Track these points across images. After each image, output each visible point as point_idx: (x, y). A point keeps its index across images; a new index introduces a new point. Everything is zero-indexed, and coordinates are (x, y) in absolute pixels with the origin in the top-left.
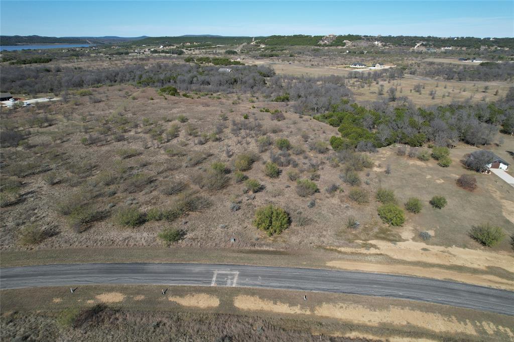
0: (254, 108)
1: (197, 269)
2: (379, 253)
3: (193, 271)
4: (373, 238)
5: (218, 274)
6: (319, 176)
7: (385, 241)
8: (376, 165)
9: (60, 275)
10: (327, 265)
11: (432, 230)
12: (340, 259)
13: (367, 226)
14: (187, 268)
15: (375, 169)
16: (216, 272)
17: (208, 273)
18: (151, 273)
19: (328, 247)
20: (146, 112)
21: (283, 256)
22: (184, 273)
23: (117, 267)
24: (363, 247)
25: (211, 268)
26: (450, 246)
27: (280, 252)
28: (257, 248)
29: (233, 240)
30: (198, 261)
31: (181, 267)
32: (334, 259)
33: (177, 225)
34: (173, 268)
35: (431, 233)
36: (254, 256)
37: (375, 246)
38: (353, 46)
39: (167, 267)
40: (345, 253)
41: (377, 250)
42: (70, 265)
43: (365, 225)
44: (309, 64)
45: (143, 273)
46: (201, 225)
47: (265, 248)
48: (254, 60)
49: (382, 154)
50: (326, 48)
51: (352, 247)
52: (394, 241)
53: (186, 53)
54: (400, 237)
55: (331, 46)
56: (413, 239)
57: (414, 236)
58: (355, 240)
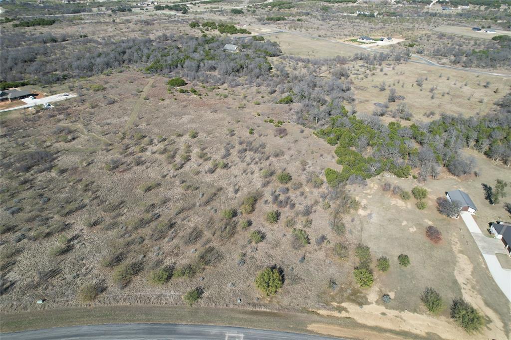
0: (259, 115)
1: (214, 331)
2: (348, 316)
3: (211, 333)
4: (346, 300)
5: (229, 337)
7: (354, 304)
8: (361, 206)
9: (115, 335)
10: (308, 328)
11: (393, 291)
12: (318, 322)
13: (343, 286)
14: (206, 330)
15: (361, 212)
16: (227, 334)
17: (222, 335)
18: (181, 334)
19: (310, 310)
21: (276, 318)
22: (204, 335)
23: (156, 328)
24: (337, 310)
25: (224, 330)
26: (403, 310)
27: (274, 313)
28: (257, 309)
29: (239, 301)
30: (214, 323)
31: (201, 329)
32: (314, 322)
33: (198, 281)
34: (197, 329)
35: (392, 295)
36: (255, 318)
37: (345, 309)
39: (193, 328)
40: (322, 316)
41: (347, 314)
42: (121, 325)
43: (342, 284)
44: (316, 34)
45: (174, 334)
46: (214, 283)
47: (263, 309)
49: (370, 188)
51: (328, 310)
52: (361, 304)
54: (367, 299)
56: (377, 302)
57: (378, 298)
58: (332, 302)
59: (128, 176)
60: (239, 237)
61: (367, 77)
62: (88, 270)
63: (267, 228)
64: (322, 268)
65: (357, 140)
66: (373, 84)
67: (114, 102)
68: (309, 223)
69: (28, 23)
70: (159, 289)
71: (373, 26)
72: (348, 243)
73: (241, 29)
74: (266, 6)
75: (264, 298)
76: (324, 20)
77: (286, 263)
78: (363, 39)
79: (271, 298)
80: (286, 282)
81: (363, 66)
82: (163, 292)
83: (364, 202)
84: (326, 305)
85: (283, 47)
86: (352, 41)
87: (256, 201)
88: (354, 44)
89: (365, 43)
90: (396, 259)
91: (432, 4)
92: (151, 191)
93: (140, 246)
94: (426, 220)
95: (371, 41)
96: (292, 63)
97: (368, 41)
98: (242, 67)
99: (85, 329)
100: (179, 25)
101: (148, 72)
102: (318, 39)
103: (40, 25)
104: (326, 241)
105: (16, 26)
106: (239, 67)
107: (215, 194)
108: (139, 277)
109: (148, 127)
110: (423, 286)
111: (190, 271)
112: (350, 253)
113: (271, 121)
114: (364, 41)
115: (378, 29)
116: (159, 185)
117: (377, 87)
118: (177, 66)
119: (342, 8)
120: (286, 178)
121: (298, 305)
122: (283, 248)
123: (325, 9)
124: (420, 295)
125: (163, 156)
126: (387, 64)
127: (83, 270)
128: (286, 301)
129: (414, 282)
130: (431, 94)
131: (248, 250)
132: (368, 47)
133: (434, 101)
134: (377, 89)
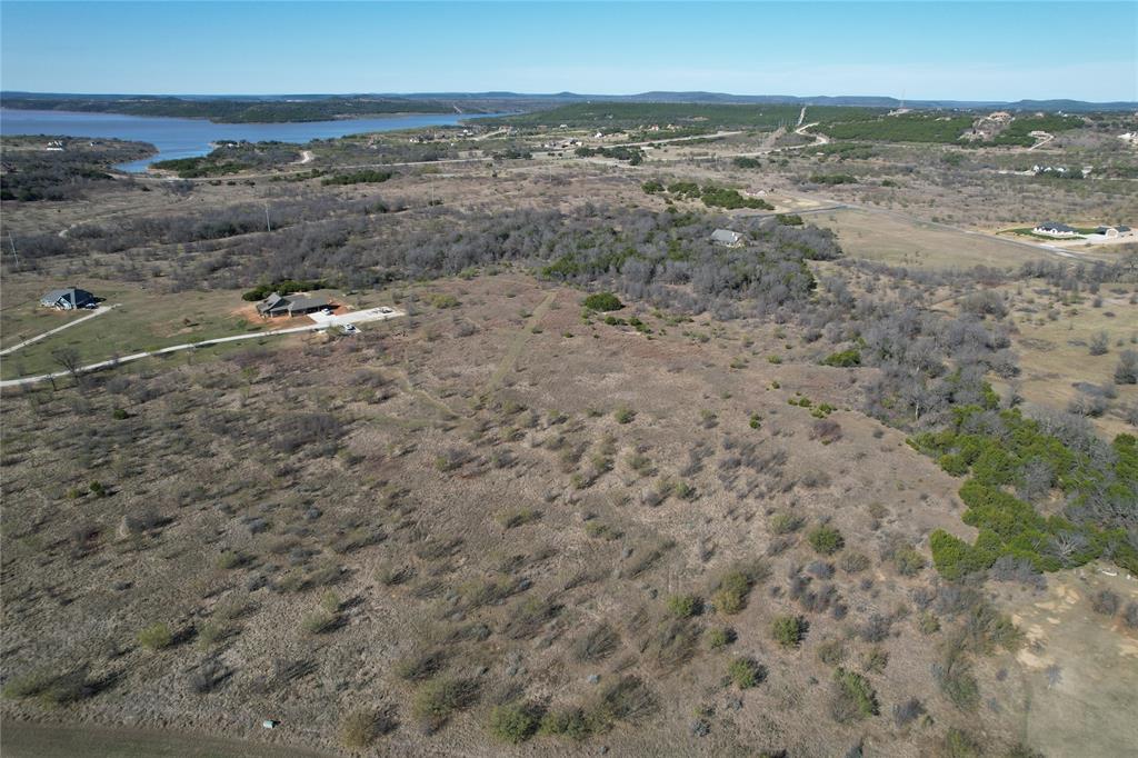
0: (778, 387)
6: (884, 660)
8: (1028, 641)
15: (1025, 657)
20: (556, 378)
33: (595, 753)
38: (1055, 146)
44: (926, 214)
48: (795, 193)
49: (1055, 598)
50: (981, 151)
53: (650, 158)
55: (994, 145)
59: (478, 487)
60: (701, 665)
61: (1054, 319)
62: (367, 678)
63: (772, 656)
65: (1021, 470)
66: (1072, 336)
67: (472, 333)
68: (878, 661)
69: (347, 178)
70: (506, 754)
71: (1078, 200)
72: (984, 734)
73: (751, 200)
74: (813, 152)
76: (947, 184)
77: (812, 751)
78: (1048, 229)
81: (1046, 292)
83: (1035, 632)
85: (846, 241)
86: (1019, 232)
87: (751, 584)
88: (1024, 240)
89: (1052, 238)
92: (520, 528)
93: (479, 646)
95: (1071, 233)
96: (863, 277)
97: (1062, 233)
98: (746, 279)
100: (622, 187)
101: (548, 277)
102: (930, 225)
103: (364, 181)
104: (922, 718)
105: (327, 183)
106: (740, 278)
107: (658, 556)
108: (466, 715)
109: (533, 389)
111: (579, 725)
113: (805, 403)
114: (1050, 233)
115: (1092, 207)
116: (538, 516)
117: (1084, 344)
118: (607, 270)
119: (996, 157)
120: (830, 541)
122: (807, 712)
123: (953, 161)
125: (555, 454)
126: (1114, 291)
127: (359, 675)
131: (721, 702)
132: (1060, 246)
134: (1081, 348)
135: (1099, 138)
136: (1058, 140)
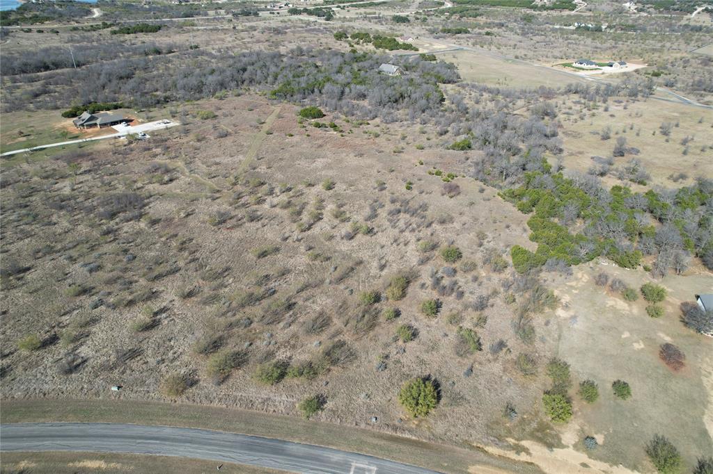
0: (422, 164)
1: (336, 457)
2: (529, 461)
3: (332, 460)
4: (528, 437)
5: (356, 468)
6: (485, 320)
7: (540, 444)
8: (562, 303)
9: (205, 444)
10: (469, 471)
11: (601, 433)
12: (485, 463)
13: (525, 417)
14: (326, 454)
15: (560, 312)
16: (354, 464)
17: (346, 464)
18: (290, 455)
19: (475, 444)
21: (425, 450)
22: (322, 461)
23: (258, 443)
24: (514, 449)
25: (350, 458)
26: (615, 463)
27: (422, 443)
28: (399, 434)
29: (374, 420)
30: (337, 445)
31: (319, 452)
32: (479, 462)
33: (320, 386)
34: (312, 451)
35: (600, 439)
36: (394, 446)
37: (527, 451)
39: (307, 450)
40: (491, 456)
41: (528, 457)
42: (213, 433)
43: (524, 414)
44: (511, 53)
45: (281, 454)
46: (342, 391)
47: (407, 436)
48: (432, 40)
49: (577, 279)
50: (545, 13)
51: (501, 447)
52: (550, 446)
53: (338, 16)
54: (560, 439)
56: (575, 446)
57: (577, 440)
58: (507, 437)
59: (237, 234)
60: (381, 331)
61: (582, 119)
62: (175, 355)
63: (422, 323)
64: (496, 386)
65: (562, 208)
66: (592, 129)
67: (226, 135)
68: (482, 321)
69: (129, 29)
70: (267, 391)
71: (599, 45)
72: (537, 355)
73: (404, 44)
74: (442, 12)
75: (409, 419)
76: (524, 34)
77: (445, 373)
78: (581, 64)
79: (420, 421)
80: (443, 401)
81: (579, 102)
82: (271, 395)
83: (566, 299)
84: (499, 440)
85: (463, 71)
86: (565, 65)
87: (408, 283)
88: (568, 70)
89: (583, 69)
90: (609, 386)
91: (695, 12)
92: (266, 258)
93: (246, 330)
94: (662, 335)
95: (594, 66)
96: (473, 94)
97: (589, 66)
98: (402, 96)
99: (167, 431)
100: (320, 35)
101: (274, 97)
102: (513, 61)
103: (142, 32)
104: (505, 350)
105: (114, 33)
106: (398, 95)
107: (352, 269)
108: (241, 372)
109: (269, 170)
110: (650, 431)
111: (310, 371)
112: (539, 370)
113: (439, 173)
114: (582, 66)
115: (606, 49)
116: (277, 250)
117: (598, 134)
118: (313, 91)
119: (554, 17)
120: (454, 255)
121: (457, 436)
122: (442, 352)
123: (528, 19)
124: (645, 446)
125: (286, 211)
126: (616, 101)
127: (170, 354)
128: (440, 428)
129: (636, 425)
130: (683, 148)
131: (393, 351)
132: (589, 75)
133: (686, 157)
134: (597, 136)
135: (612, 5)
136: (589, 6)
